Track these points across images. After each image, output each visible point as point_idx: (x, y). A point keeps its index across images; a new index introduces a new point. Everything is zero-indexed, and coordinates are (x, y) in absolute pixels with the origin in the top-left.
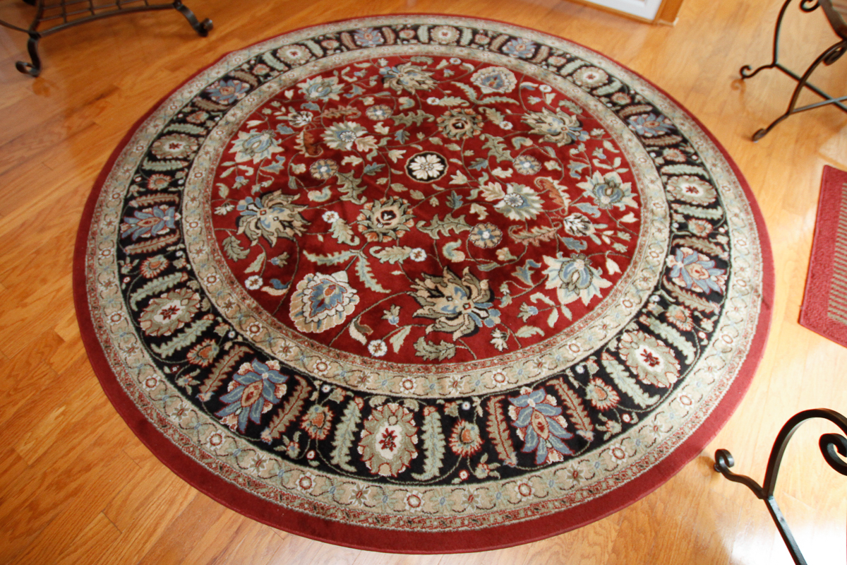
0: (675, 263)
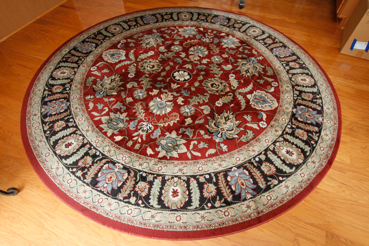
0: (118, 168)
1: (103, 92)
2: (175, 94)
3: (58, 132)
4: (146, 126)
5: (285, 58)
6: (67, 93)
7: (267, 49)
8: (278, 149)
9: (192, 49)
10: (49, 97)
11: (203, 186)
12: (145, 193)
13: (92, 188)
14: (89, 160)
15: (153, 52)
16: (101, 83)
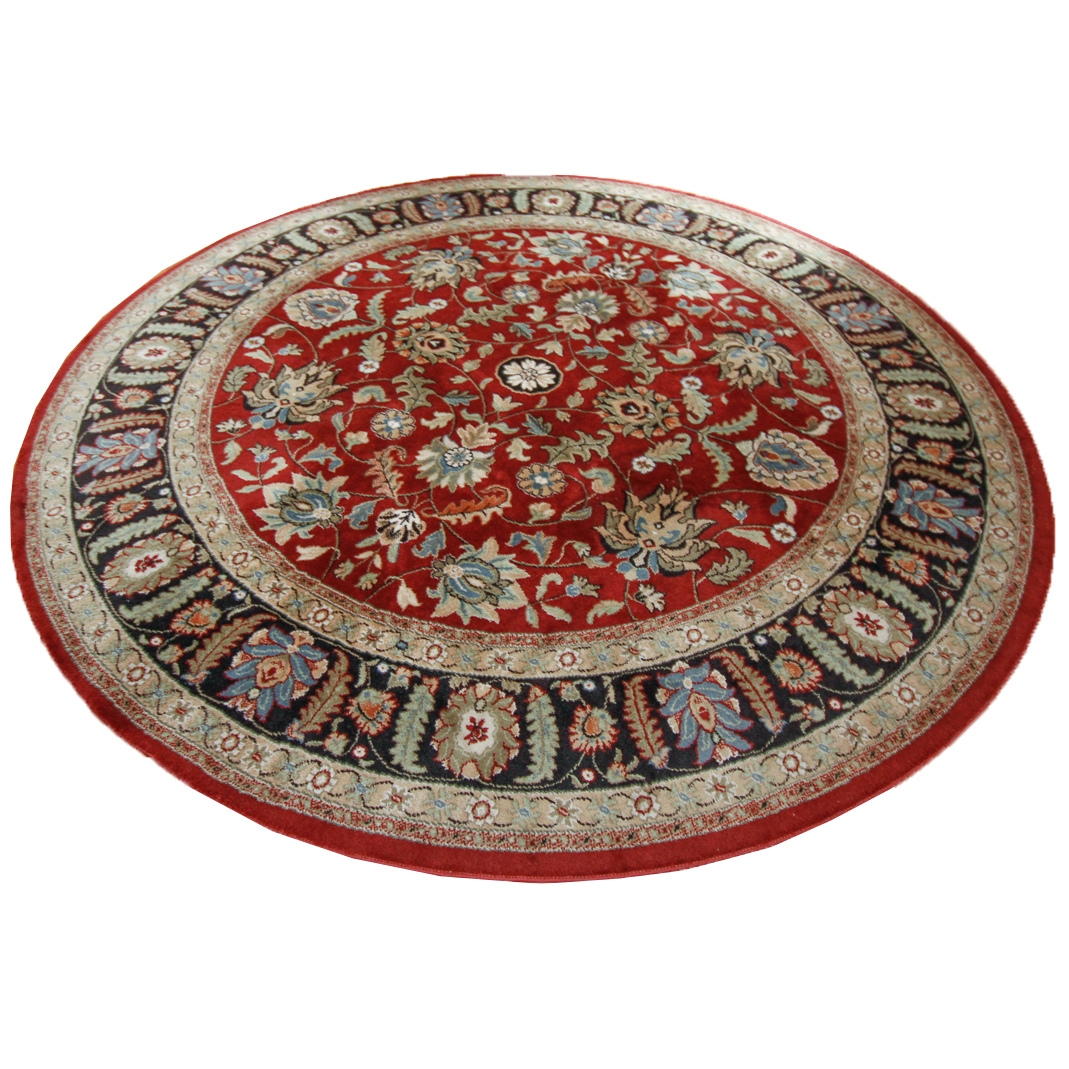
0: (297, 642)
1: (278, 413)
2: (503, 427)
3: (119, 525)
4: (403, 521)
5: (865, 337)
6: (161, 412)
7: (809, 308)
8: (828, 610)
9: (568, 298)
10: (102, 423)
11: (573, 715)
12: (378, 725)
13: (208, 701)
14: (209, 613)
15: (444, 303)
16: (273, 384)
